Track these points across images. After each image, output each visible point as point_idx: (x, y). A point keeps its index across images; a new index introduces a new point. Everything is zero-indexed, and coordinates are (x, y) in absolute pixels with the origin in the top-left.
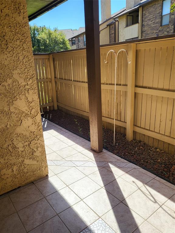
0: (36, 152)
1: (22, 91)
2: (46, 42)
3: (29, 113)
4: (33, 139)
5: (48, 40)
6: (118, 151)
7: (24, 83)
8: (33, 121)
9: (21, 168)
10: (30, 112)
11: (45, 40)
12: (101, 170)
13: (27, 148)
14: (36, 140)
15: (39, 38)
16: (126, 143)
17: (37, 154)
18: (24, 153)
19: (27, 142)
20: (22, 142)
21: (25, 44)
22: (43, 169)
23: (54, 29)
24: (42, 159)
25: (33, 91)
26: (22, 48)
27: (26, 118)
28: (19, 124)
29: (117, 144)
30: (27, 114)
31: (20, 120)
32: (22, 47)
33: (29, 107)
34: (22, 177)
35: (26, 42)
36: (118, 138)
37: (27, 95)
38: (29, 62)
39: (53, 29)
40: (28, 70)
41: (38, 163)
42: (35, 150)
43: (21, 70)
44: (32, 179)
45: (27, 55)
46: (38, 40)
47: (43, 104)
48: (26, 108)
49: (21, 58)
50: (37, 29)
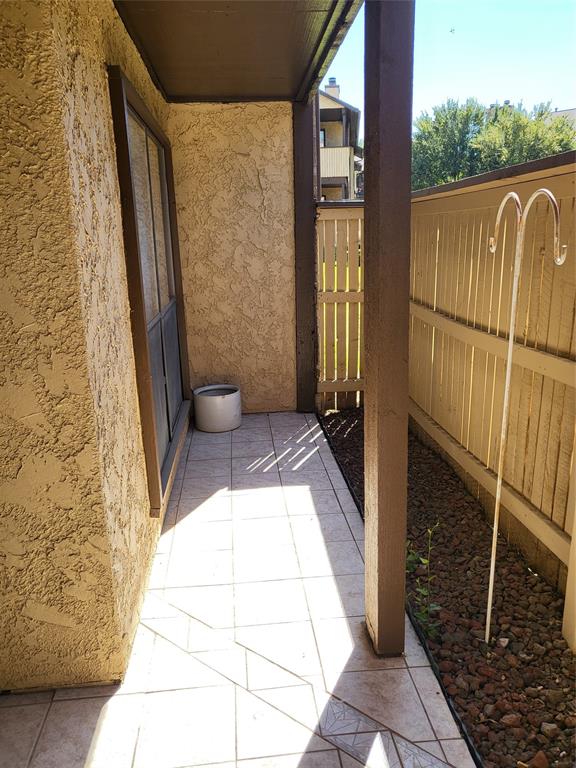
0: (73, 584)
1: (25, 356)
2: (499, 156)
3: (51, 438)
4: (63, 532)
5: (505, 151)
6: (475, 686)
7: (32, 327)
8: (64, 468)
9: (13, 630)
10: (54, 433)
11: (494, 150)
12: (316, 755)
13: (38, 562)
14: (78, 540)
15: (479, 146)
16: (547, 653)
17: (80, 591)
18: (26, 578)
19: (37, 542)
20: (21, 538)
21: (42, 182)
22: (101, 655)
23: (535, 109)
24: (100, 615)
25: (69, 357)
26: (28, 197)
27: (40, 455)
28: (12, 471)
29: (504, 642)
30: (43, 441)
31: (17, 459)
32: (31, 193)
33: (51, 415)
34: (18, 662)
35: (47, 175)
36: (527, 608)
37: (43, 369)
38: (57, 248)
39: (532, 109)
40: (52, 277)
41: (81, 626)
42: (72, 576)
43: (23, 276)
44: (54, 679)
45: (49, 223)
46: (473, 151)
47: (341, 379)
48: (41, 418)
49: (24, 233)
50: (477, 116)
